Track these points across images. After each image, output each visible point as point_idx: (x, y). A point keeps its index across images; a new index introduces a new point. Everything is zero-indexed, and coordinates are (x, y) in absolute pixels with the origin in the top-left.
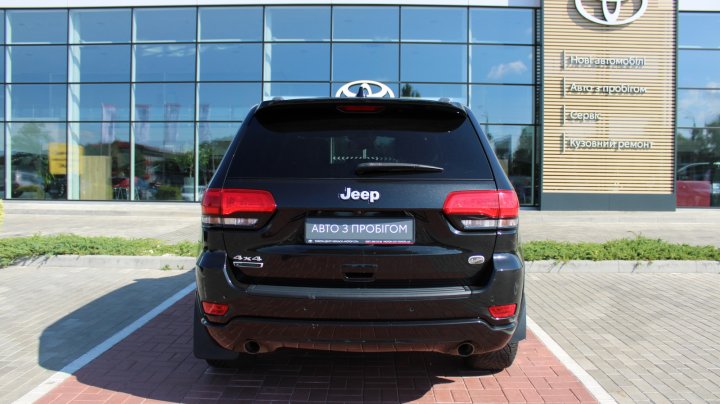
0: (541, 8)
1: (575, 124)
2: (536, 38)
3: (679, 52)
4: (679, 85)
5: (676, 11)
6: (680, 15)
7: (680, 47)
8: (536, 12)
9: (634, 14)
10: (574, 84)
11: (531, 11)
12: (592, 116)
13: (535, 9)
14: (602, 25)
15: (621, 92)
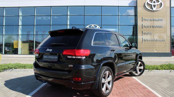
0: (137, 7)
1: (145, 35)
2: (135, 14)
3: (172, 17)
4: (172, 25)
5: (171, 7)
6: (171, 8)
7: (172, 16)
8: (135, 8)
9: (160, 8)
10: (145, 25)
11: (134, 7)
12: (150, 33)
13: (135, 7)
14: (152, 11)
15: (157, 27)
